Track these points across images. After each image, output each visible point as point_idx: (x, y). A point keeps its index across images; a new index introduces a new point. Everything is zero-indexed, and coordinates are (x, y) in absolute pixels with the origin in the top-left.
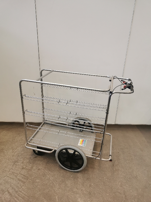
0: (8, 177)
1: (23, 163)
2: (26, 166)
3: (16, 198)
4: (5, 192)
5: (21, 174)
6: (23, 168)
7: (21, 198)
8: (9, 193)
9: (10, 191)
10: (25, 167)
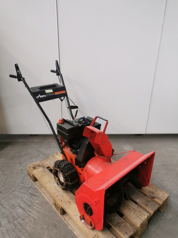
0: (18, 191)
3: (29, 212)
4: (16, 207)
7: (36, 212)
8: (21, 207)
9: (22, 206)
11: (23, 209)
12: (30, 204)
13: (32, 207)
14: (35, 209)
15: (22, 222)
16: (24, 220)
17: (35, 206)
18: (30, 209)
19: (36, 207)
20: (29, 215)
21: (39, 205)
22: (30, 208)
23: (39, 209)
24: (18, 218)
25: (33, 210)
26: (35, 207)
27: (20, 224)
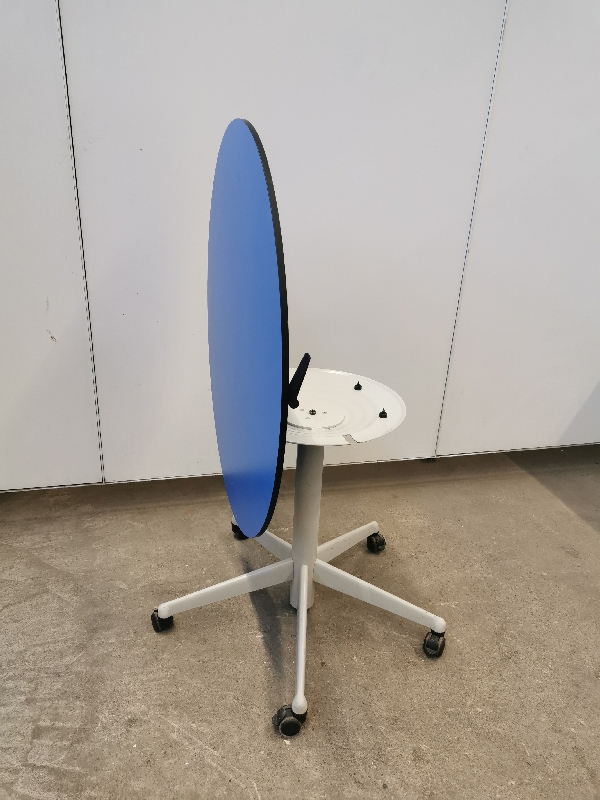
1: (28, 702)
2: (56, 717)
5: (34, 767)
6: (38, 733)
10: (45, 723)
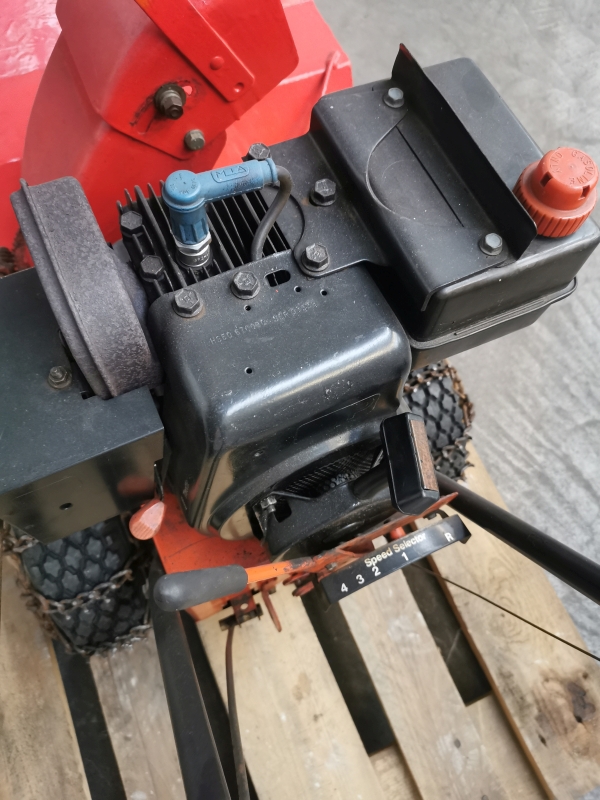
11: (575, 473)
12: (546, 495)
13: (528, 465)
14: (515, 454)
15: (566, 404)
16: (559, 410)
17: (518, 471)
18: (540, 458)
19: (510, 463)
20: (539, 428)
21: (498, 468)
22: (540, 466)
23: (496, 445)
24: (588, 429)
25: (526, 452)
26: (517, 463)
27: (573, 396)
